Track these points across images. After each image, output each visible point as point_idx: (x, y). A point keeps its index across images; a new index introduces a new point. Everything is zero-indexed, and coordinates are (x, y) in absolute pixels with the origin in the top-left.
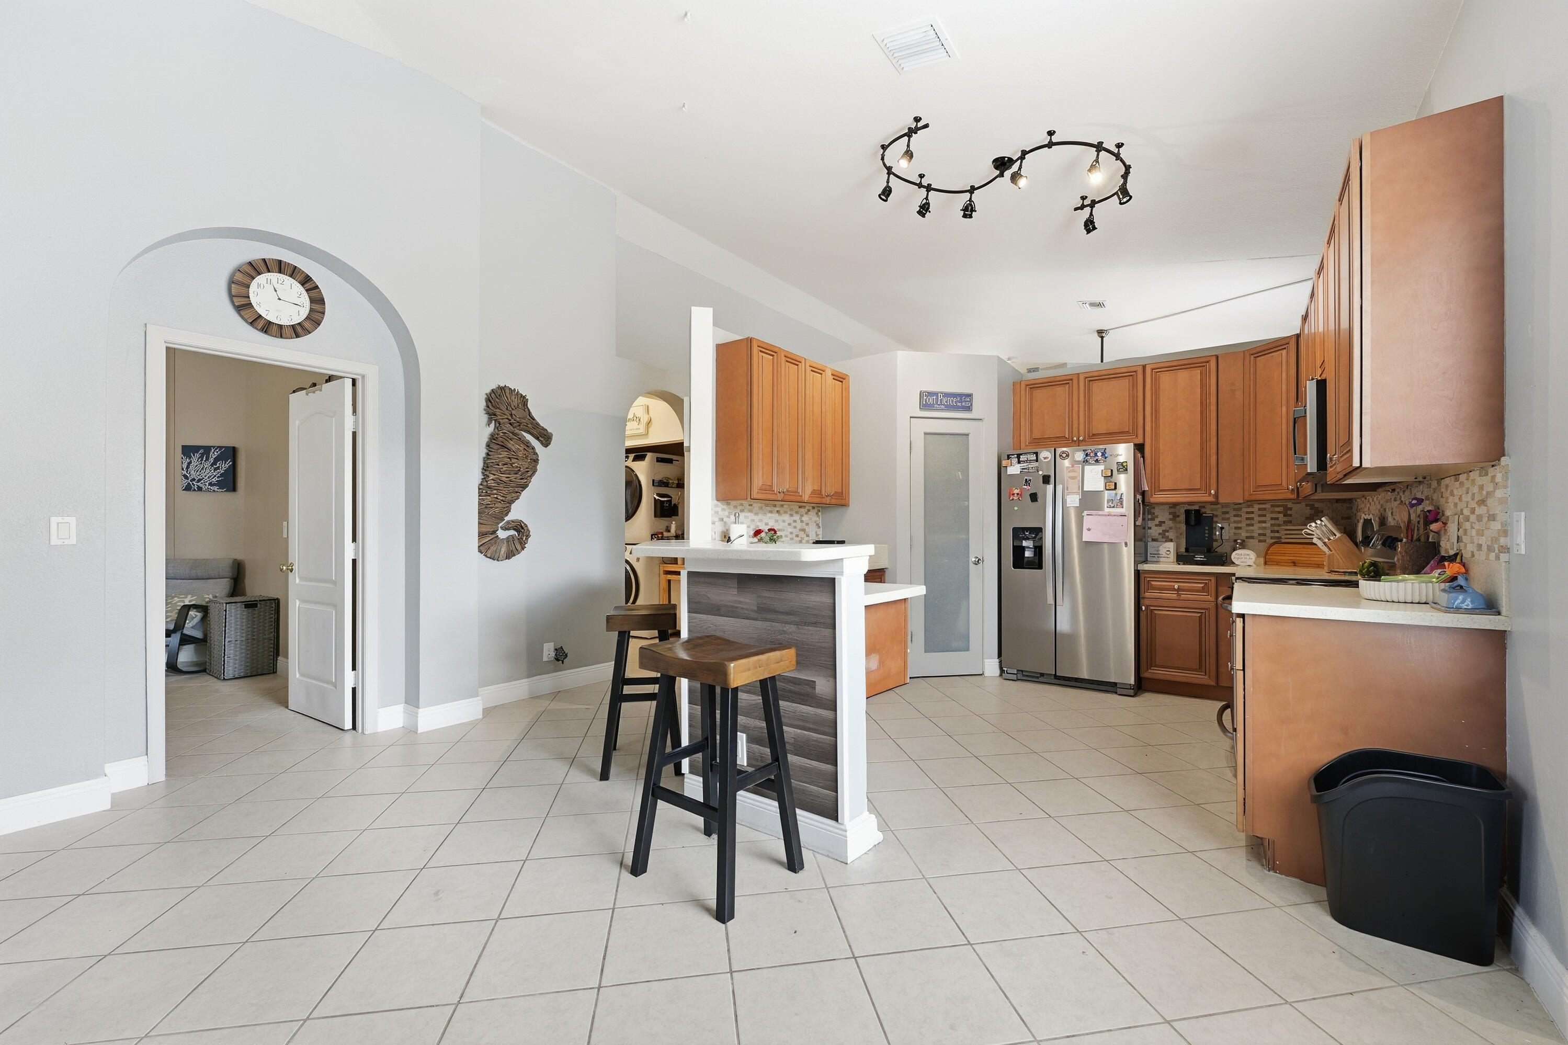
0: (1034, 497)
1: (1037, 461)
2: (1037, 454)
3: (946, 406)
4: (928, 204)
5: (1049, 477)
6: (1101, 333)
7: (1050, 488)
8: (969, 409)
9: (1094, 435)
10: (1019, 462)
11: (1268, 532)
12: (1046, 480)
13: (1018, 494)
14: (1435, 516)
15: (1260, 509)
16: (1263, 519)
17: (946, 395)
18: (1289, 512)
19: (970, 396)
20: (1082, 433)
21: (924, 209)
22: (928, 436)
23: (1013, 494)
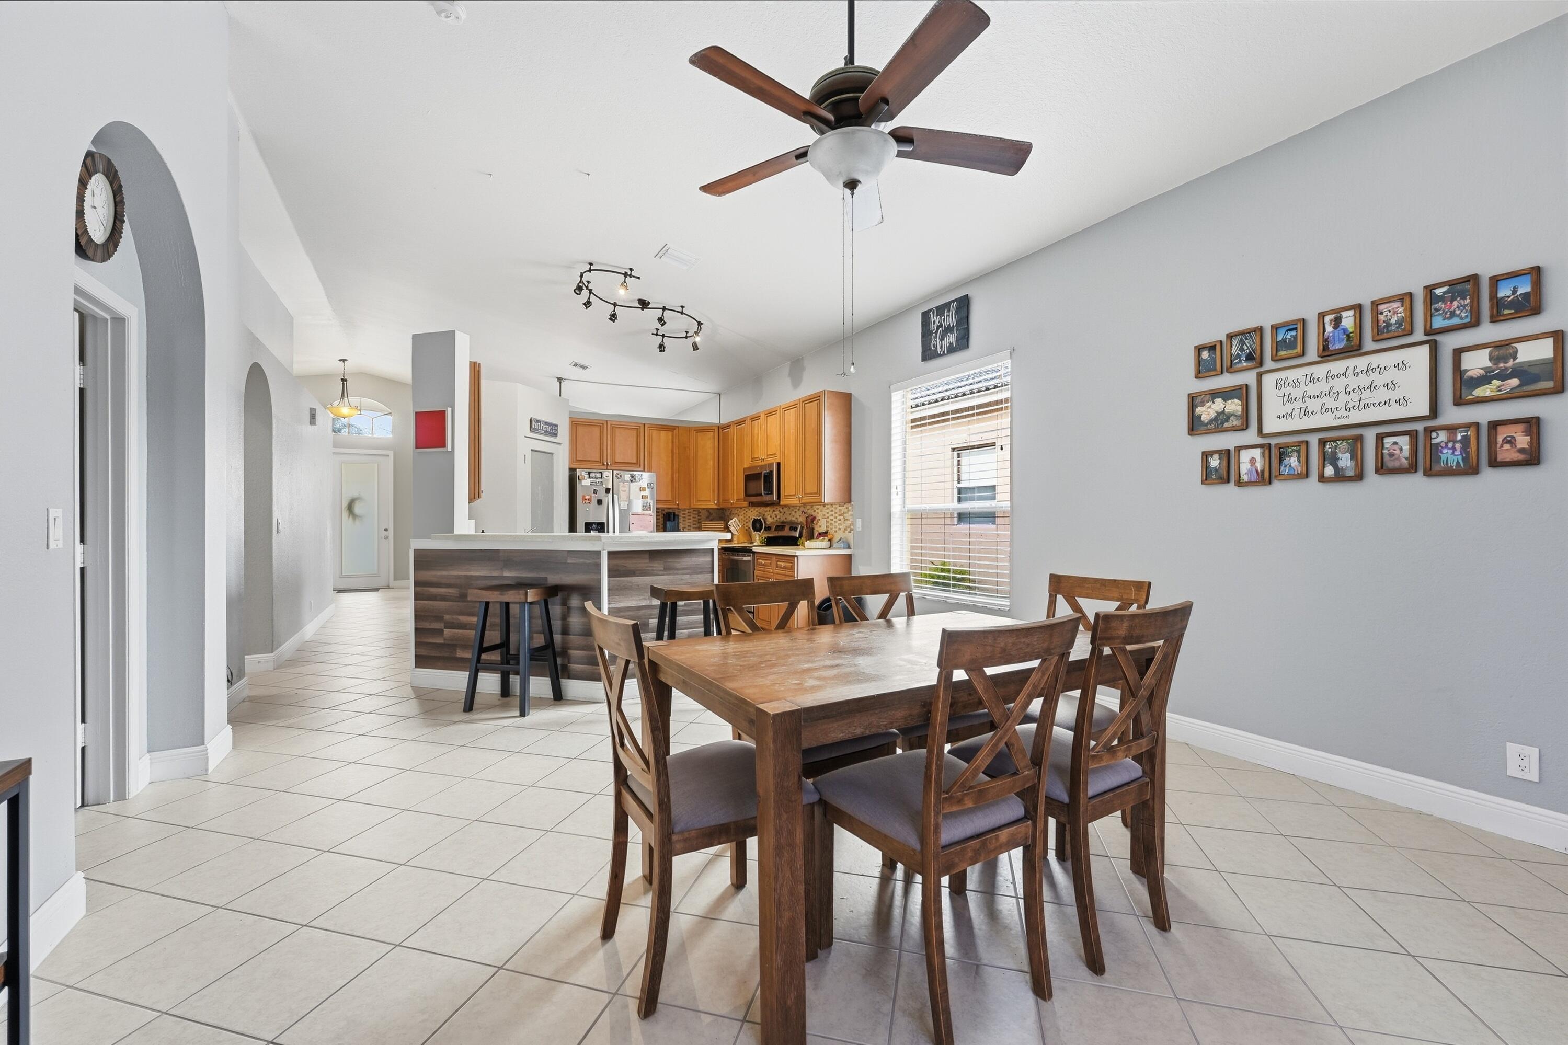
0: (600, 502)
1: (602, 478)
2: (601, 473)
3: (545, 431)
4: (616, 314)
5: (610, 489)
6: (560, 380)
7: (610, 495)
8: (556, 435)
9: (616, 462)
10: (590, 477)
11: (692, 525)
12: (608, 491)
13: (588, 499)
14: (813, 519)
15: (688, 512)
16: (689, 517)
17: (546, 423)
18: (700, 514)
19: (557, 426)
20: (609, 461)
21: (613, 317)
22: (534, 452)
23: (586, 499)
